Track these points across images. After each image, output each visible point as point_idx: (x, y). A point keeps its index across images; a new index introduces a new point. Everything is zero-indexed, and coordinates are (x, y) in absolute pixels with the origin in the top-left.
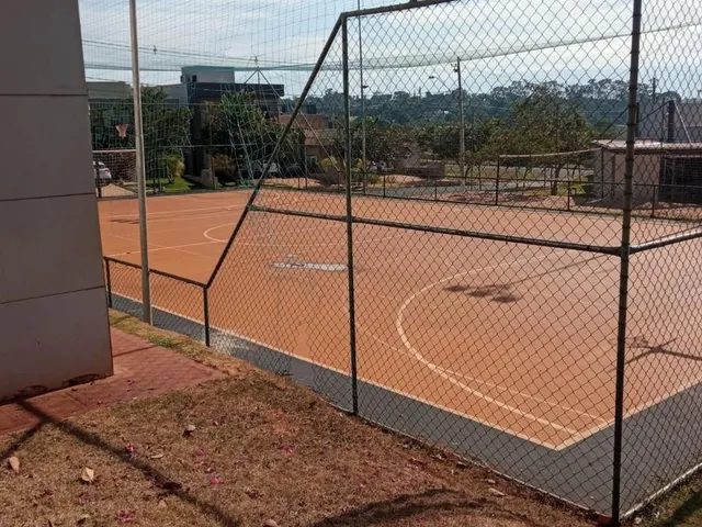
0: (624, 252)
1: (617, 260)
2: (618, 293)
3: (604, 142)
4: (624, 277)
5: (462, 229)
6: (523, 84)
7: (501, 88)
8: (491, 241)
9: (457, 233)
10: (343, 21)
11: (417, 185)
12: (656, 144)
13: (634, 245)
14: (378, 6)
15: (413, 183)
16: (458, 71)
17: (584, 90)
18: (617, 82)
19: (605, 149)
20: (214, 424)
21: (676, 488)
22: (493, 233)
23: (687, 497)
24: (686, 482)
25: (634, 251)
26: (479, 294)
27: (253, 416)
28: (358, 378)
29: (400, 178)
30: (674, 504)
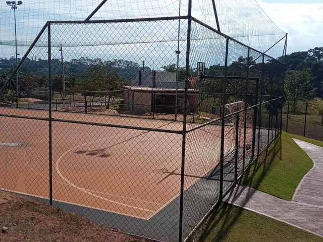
0: (183, 133)
1: (181, 136)
2: (181, 150)
3: (128, 87)
4: (184, 143)
5: (112, 124)
6: (86, 59)
7: (75, 60)
8: (126, 129)
9: (109, 125)
10: (48, 24)
11: (40, 103)
12: (150, 89)
13: (187, 130)
14: (69, 20)
15: (38, 102)
16: (61, 50)
17: (112, 63)
18: (125, 61)
19: (130, 90)
20: (14, 225)
21: (198, 229)
22: (127, 125)
23: (202, 232)
24: (200, 226)
25: (187, 132)
26: (92, 154)
27: (32, 219)
28: (53, 199)
29: (32, 100)
30: (198, 235)
